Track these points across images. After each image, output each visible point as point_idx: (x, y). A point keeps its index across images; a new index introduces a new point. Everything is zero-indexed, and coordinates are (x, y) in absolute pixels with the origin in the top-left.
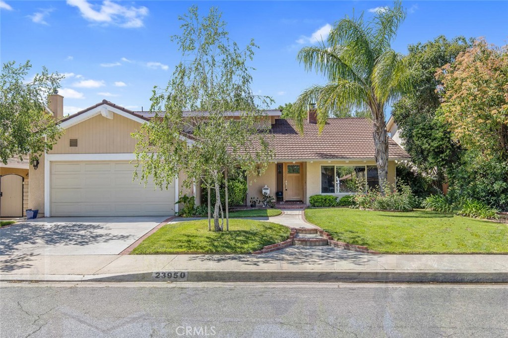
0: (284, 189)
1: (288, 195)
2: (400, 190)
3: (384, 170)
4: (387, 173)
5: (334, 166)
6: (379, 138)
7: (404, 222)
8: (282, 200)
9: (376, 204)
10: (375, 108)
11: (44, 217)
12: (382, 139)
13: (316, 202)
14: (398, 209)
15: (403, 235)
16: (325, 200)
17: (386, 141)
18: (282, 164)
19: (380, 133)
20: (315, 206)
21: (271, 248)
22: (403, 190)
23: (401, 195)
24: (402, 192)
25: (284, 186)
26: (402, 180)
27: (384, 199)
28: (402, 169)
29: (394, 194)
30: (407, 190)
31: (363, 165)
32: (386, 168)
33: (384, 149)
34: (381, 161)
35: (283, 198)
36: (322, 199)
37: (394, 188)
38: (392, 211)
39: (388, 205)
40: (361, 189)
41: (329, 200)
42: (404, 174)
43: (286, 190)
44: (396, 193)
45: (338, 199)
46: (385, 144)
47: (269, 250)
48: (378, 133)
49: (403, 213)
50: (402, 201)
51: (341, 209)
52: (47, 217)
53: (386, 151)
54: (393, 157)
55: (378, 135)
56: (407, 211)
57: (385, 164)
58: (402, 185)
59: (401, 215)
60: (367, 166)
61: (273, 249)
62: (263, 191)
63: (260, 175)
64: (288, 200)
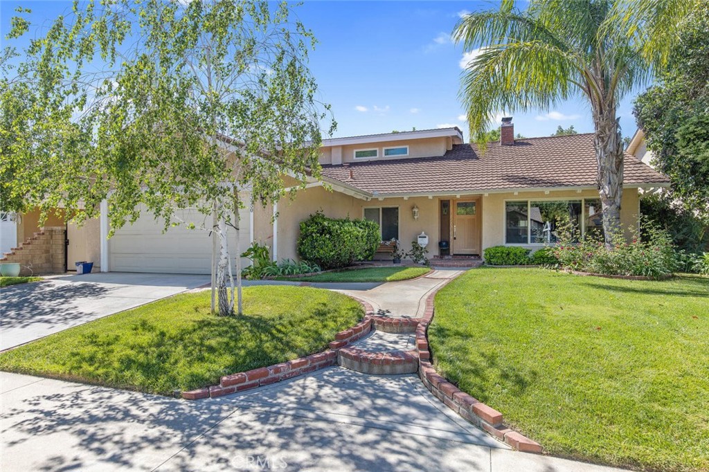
0: (451, 238)
1: (457, 247)
2: (645, 239)
3: (614, 203)
4: (619, 208)
5: (527, 202)
6: (605, 147)
7: (650, 312)
8: (449, 254)
9: (593, 265)
10: (598, 94)
11: (100, 272)
12: (610, 148)
13: (494, 257)
14: (640, 274)
15: (644, 365)
16: (508, 254)
17: (618, 151)
18: (449, 201)
19: (606, 139)
20: (491, 264)
21: (244, 380)
22: (652, 237)
23: (646, 247)
24: (650, 243)
25: (451, 233)
26: (650, 219)
27: (611, 255)
28: (653, 204)
29: (632, 245)
30: (662, 239)
31: (577, 199)
32: (618, 200)
33: (614, 166)
34: (607, 189)
35: (449, 249)
36: (503, 253)
37: (632, 234)
38: (627, 278)
39: (621, 267)
40: (565, 236)
41: (515, 254)
42: (655, 212)
43: (455, 238)
44: (638, 243)
45: (531, 253)
46: (617, 156)
47: (235, 386)
48: (602, 138)
49: (651, 282)
50: (649, 259)
51: (534, 270)
52: (103, 272)
53: (618, 170)
54: (634, 181)
55: (603, 141)
56: (661, 279)
57: (616, 192)
58: (650, 228)
59: (645, 287)
60: (585, 200)
61: (247, 382)
62: (419, 239)
63: (416, 217)
64: (457, 253)
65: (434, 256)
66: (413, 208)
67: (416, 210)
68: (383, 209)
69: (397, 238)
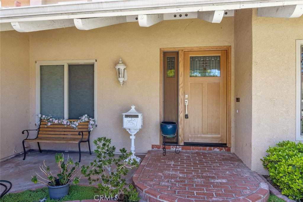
0: (181, 115)
1: (190, 130)
8: (176, 143)
18: (177, 53)
25: (181, 107)
35: (177, 135)
43: (186, 117)
62: (126, 120)
63: (121, 80)
64: (190, 141)
65: (153, 146)
66: (117, 63)
67: (122, 67)
68: (70, 66)
69: (91, 115)
